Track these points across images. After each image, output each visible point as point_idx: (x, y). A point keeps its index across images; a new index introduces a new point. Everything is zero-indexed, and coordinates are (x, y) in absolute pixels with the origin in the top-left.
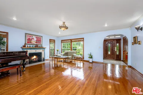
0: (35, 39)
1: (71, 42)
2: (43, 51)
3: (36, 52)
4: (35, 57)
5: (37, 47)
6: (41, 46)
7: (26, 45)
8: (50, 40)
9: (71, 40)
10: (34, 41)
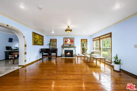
0: (69, 41)
1: (99, 40)
2: (74, 49)
3: (69, 50)
4: (69, 53)
5: (70, 46)
6: (73, 45)
7: (64, 45)
8: (81, 39)
9: (99, 37)
10: (69, 42)
